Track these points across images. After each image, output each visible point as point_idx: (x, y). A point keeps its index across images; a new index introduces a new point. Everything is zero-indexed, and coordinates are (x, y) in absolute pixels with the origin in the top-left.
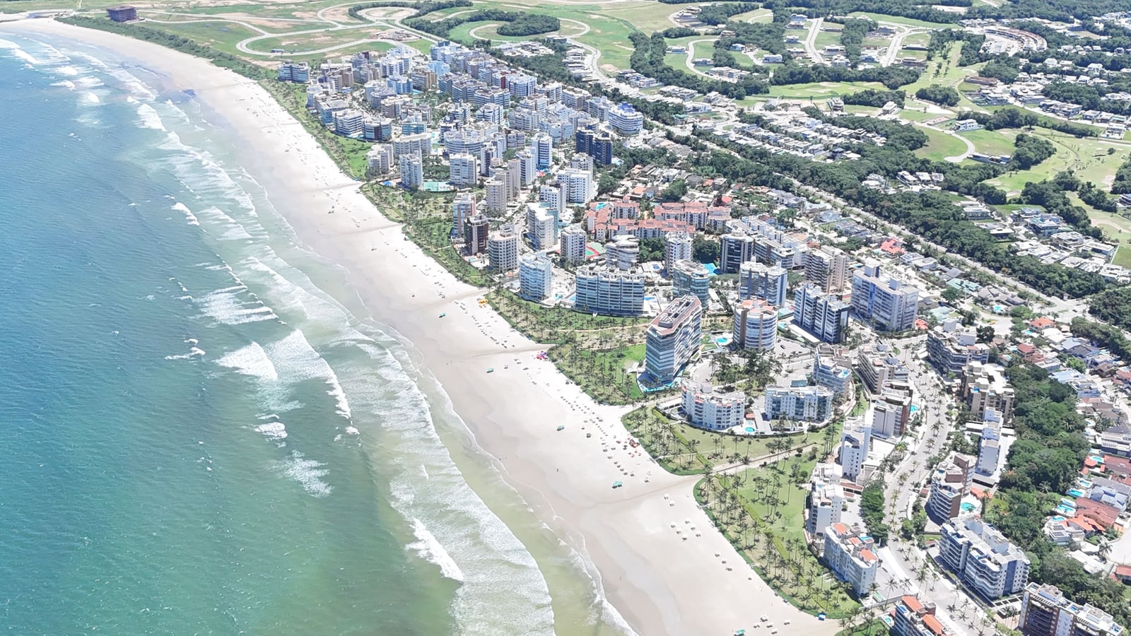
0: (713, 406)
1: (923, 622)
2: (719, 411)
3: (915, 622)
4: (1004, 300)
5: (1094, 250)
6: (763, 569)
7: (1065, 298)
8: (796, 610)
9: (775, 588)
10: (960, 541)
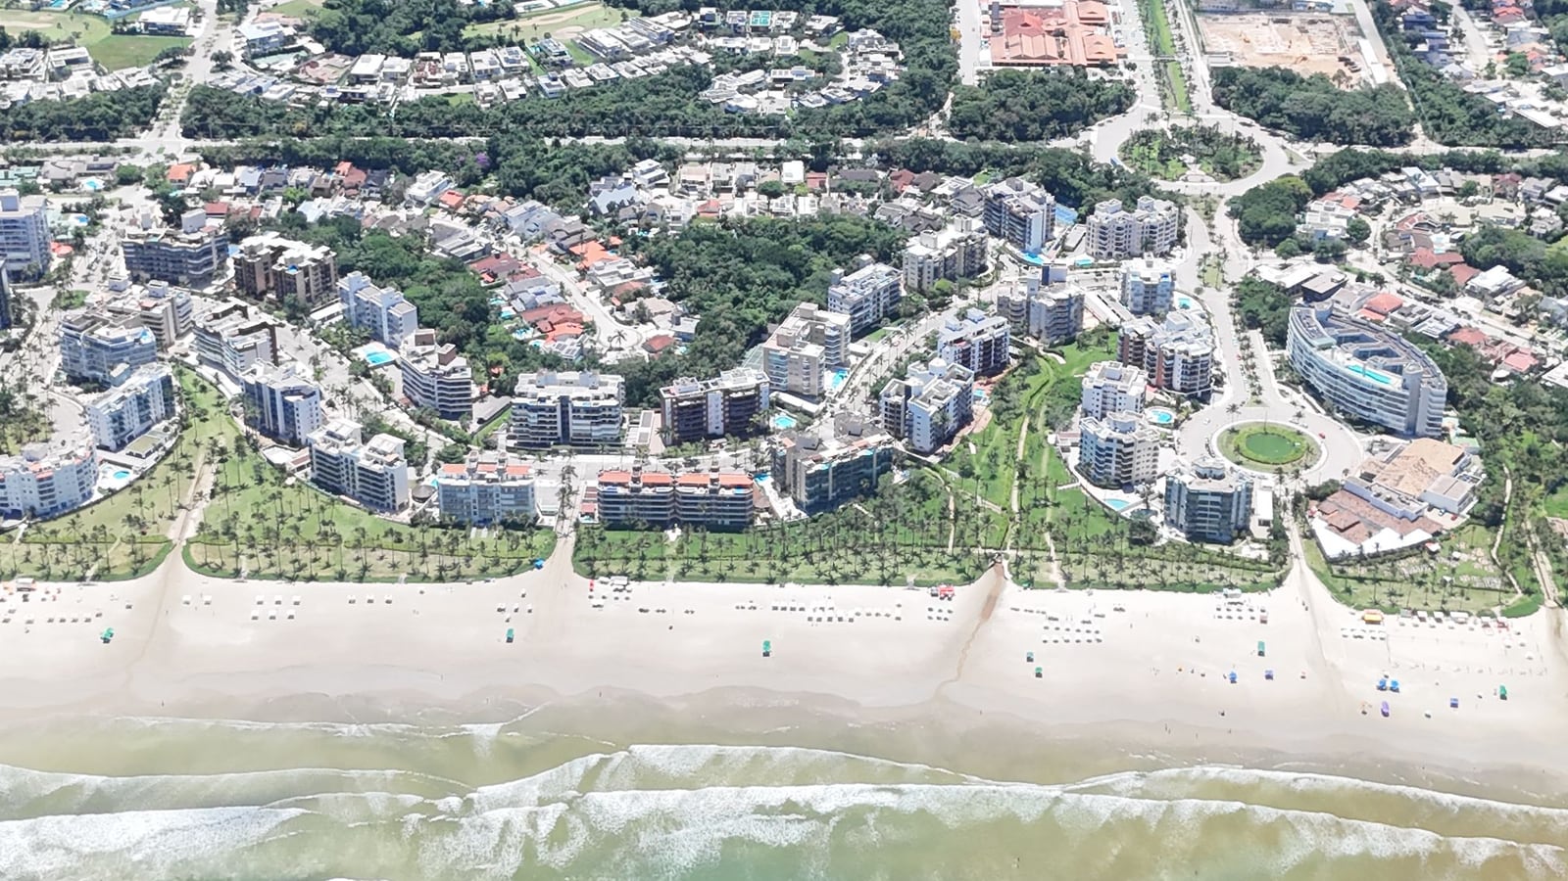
0: (65, 469)
1: (646, 485)
2: (79, 472)
3: (638, 490)
4: (85, 171)
5: (69, 62)
6: (414, 574)
7: (138, 134)
8: (508, 579)
9: (457, 578)
10: (549, 403)
